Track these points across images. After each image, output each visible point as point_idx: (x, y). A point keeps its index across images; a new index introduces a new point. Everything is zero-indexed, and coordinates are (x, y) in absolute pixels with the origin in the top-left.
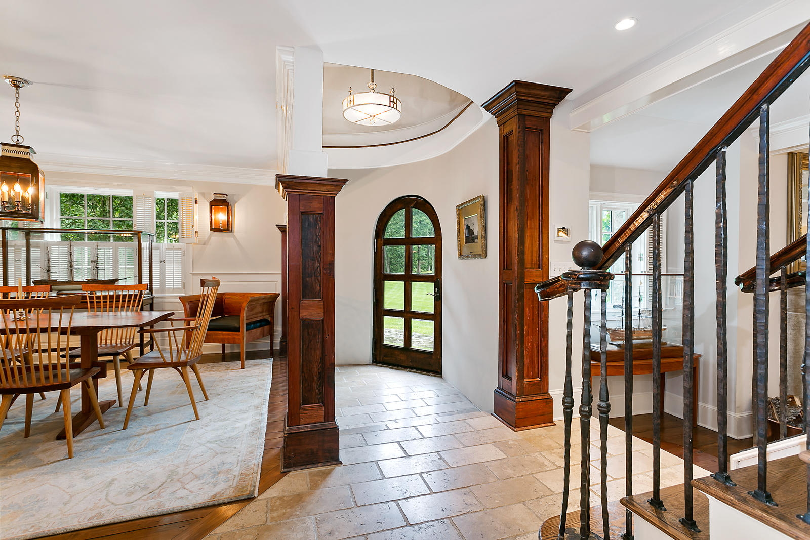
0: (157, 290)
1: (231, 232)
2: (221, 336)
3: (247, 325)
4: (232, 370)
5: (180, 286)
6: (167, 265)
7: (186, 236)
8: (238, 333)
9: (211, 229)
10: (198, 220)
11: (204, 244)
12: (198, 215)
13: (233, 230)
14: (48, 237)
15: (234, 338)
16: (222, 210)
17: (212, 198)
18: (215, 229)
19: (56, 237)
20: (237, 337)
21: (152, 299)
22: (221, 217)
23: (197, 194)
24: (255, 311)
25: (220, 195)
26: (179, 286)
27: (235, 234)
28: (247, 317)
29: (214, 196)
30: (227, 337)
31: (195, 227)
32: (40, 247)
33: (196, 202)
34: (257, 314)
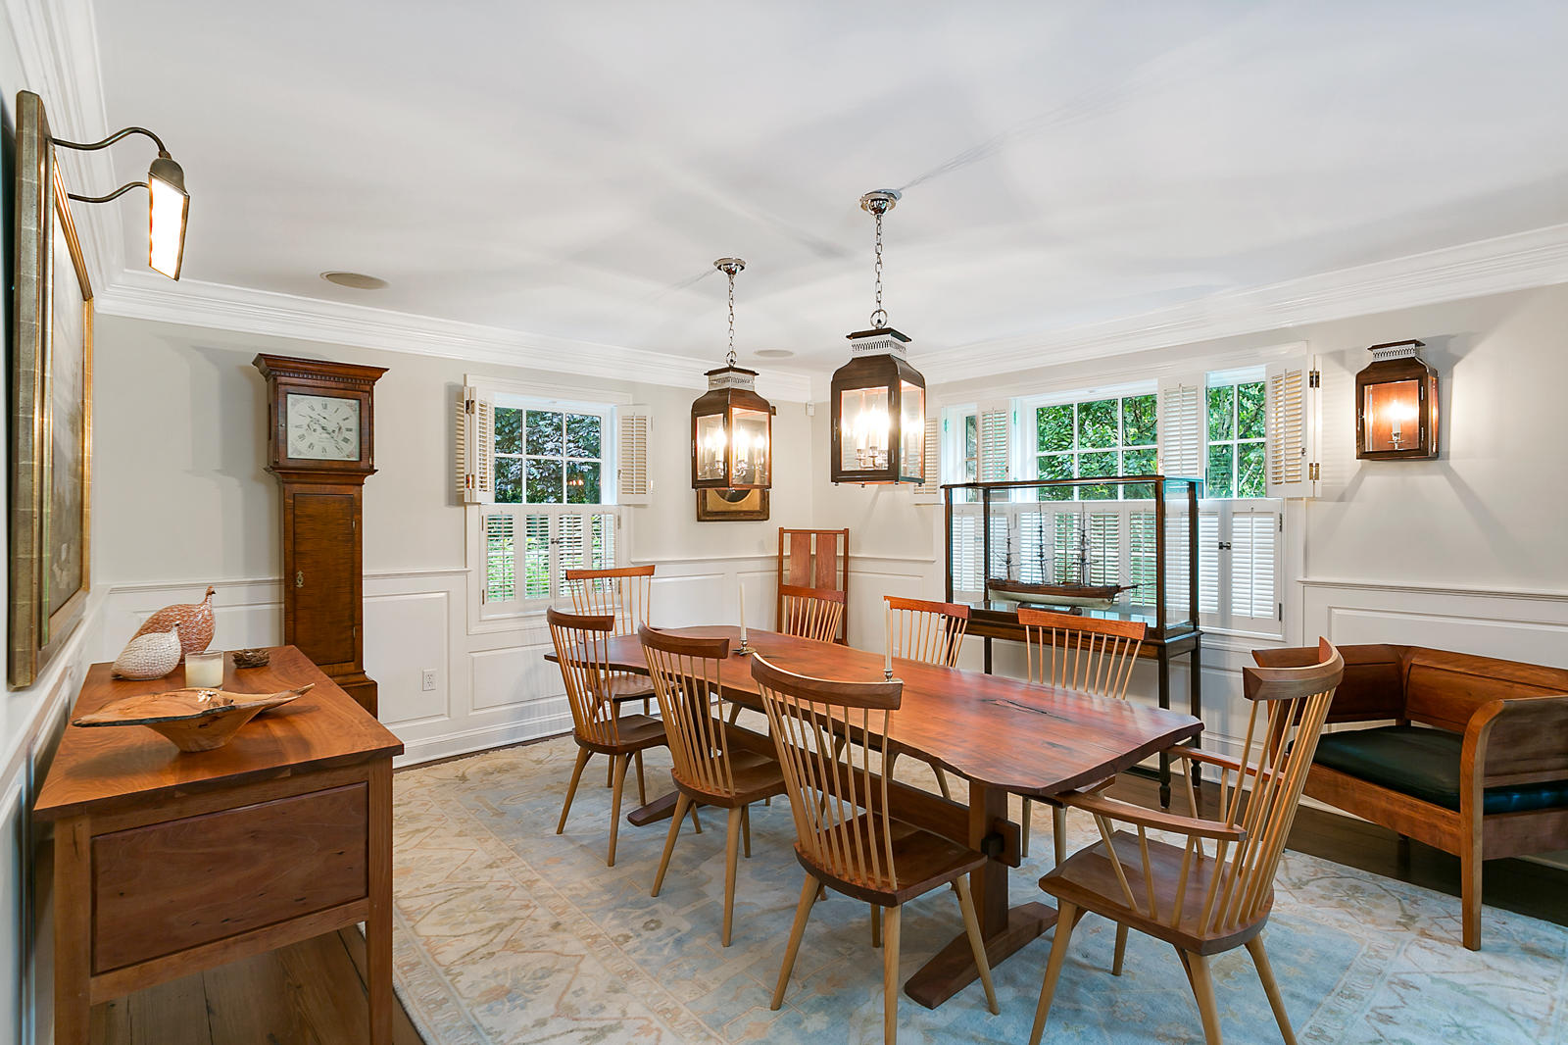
0: (1210, 615)
1: (1437, 456)
2: (1384, 804)
3: (1488, 792)
4: (1423, 933)
5: (1270, 613)
6: (1237, 556)
7: (1283, 480)
8: (1449, 813)
9: (1363, 455)
10: (1319, 429)
11: (1341, 499)
12: (1319, 415)
13: (1443, 449)
14: (1018, 496)
15: (1436, 827)
16: (1401, 391)
17: (1368, 359)
18: (1377, 452)
19: (1030, 495)
20: (1444, 826)
21: (1197, 639)
22: (1398, 412)
23: (1319, 360)
24: (1530, 747)
25: (1397, 348)
26: (1266, 610)
27: (1452, 462)
28: (1487, 764)
29: (1371, 353)
30: (1405, 811)
31: (1309, 452)
32: (1005, 514)
33: (1315, 380)
34: (1538, 756)
